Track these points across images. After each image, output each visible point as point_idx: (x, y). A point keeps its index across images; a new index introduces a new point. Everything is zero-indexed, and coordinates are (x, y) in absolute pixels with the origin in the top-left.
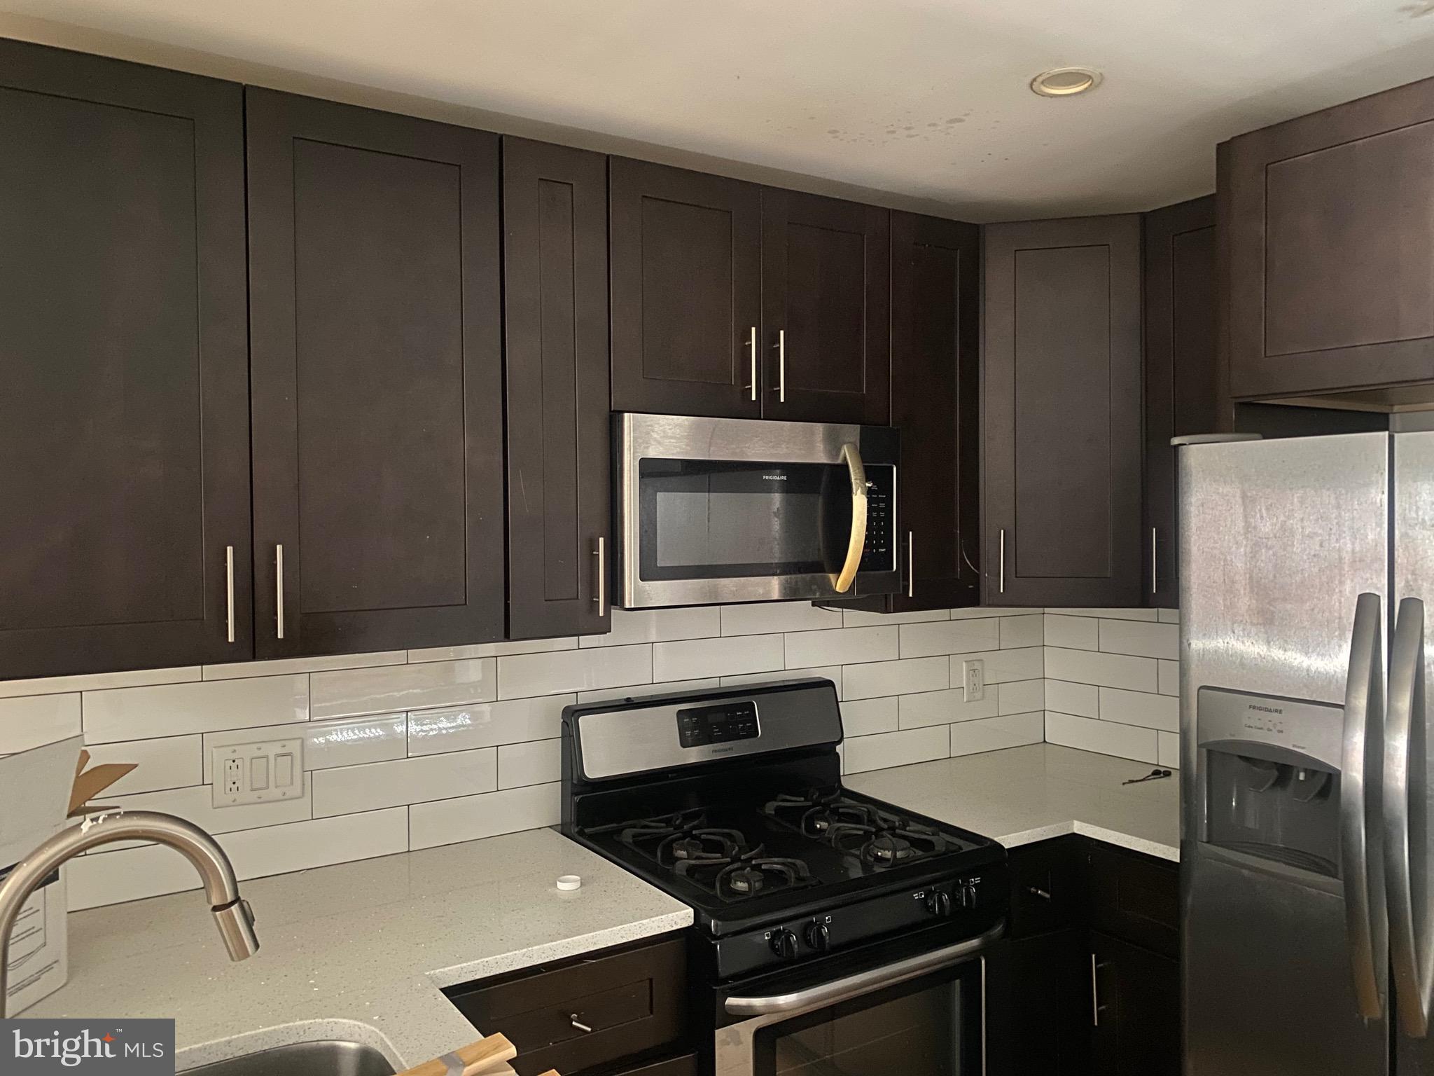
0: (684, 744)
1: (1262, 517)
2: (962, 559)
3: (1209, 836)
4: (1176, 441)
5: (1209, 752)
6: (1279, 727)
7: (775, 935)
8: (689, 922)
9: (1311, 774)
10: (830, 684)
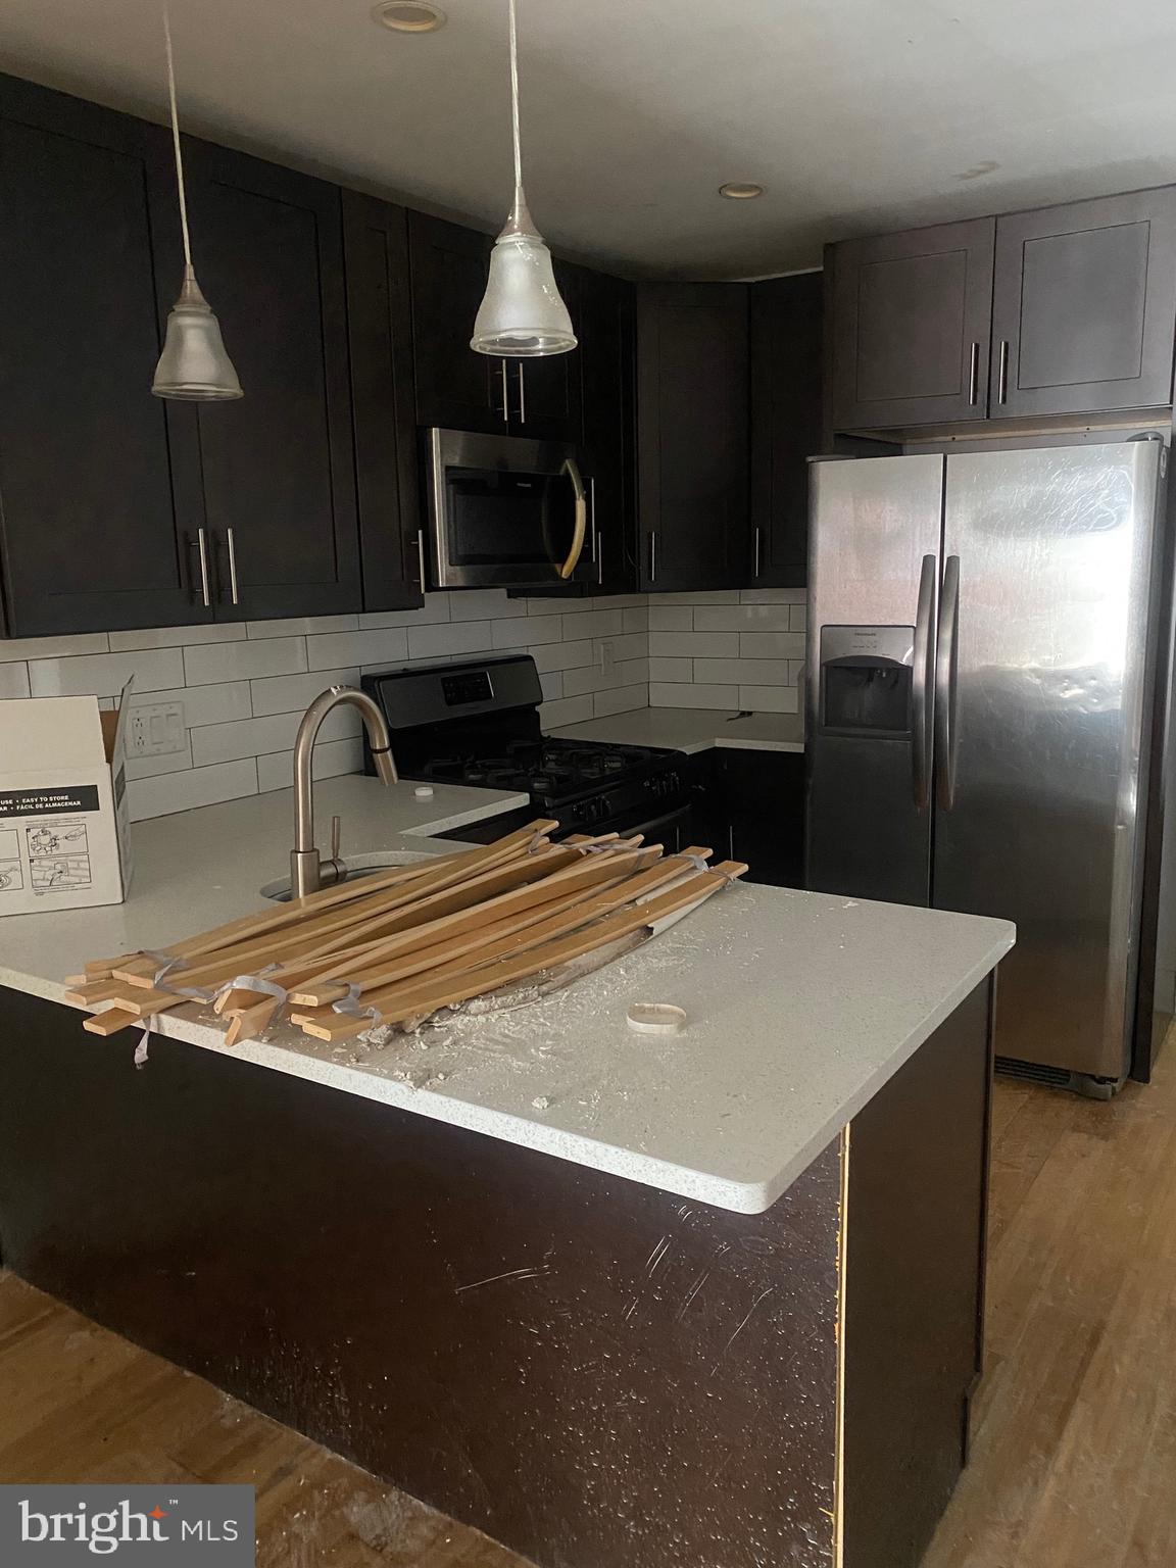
0: (450, 702)
1: (866, 510)
2: (626, 557)
3: (826, 721)
4: (810, 459)
5: (827, 667)
6: (874, 644)
7: (580, 808)
8: (527, 803)
9: (889, 671)
10: (530, 658)
